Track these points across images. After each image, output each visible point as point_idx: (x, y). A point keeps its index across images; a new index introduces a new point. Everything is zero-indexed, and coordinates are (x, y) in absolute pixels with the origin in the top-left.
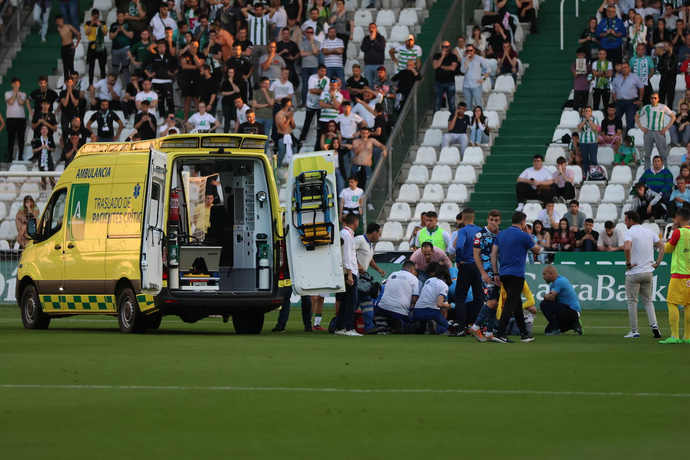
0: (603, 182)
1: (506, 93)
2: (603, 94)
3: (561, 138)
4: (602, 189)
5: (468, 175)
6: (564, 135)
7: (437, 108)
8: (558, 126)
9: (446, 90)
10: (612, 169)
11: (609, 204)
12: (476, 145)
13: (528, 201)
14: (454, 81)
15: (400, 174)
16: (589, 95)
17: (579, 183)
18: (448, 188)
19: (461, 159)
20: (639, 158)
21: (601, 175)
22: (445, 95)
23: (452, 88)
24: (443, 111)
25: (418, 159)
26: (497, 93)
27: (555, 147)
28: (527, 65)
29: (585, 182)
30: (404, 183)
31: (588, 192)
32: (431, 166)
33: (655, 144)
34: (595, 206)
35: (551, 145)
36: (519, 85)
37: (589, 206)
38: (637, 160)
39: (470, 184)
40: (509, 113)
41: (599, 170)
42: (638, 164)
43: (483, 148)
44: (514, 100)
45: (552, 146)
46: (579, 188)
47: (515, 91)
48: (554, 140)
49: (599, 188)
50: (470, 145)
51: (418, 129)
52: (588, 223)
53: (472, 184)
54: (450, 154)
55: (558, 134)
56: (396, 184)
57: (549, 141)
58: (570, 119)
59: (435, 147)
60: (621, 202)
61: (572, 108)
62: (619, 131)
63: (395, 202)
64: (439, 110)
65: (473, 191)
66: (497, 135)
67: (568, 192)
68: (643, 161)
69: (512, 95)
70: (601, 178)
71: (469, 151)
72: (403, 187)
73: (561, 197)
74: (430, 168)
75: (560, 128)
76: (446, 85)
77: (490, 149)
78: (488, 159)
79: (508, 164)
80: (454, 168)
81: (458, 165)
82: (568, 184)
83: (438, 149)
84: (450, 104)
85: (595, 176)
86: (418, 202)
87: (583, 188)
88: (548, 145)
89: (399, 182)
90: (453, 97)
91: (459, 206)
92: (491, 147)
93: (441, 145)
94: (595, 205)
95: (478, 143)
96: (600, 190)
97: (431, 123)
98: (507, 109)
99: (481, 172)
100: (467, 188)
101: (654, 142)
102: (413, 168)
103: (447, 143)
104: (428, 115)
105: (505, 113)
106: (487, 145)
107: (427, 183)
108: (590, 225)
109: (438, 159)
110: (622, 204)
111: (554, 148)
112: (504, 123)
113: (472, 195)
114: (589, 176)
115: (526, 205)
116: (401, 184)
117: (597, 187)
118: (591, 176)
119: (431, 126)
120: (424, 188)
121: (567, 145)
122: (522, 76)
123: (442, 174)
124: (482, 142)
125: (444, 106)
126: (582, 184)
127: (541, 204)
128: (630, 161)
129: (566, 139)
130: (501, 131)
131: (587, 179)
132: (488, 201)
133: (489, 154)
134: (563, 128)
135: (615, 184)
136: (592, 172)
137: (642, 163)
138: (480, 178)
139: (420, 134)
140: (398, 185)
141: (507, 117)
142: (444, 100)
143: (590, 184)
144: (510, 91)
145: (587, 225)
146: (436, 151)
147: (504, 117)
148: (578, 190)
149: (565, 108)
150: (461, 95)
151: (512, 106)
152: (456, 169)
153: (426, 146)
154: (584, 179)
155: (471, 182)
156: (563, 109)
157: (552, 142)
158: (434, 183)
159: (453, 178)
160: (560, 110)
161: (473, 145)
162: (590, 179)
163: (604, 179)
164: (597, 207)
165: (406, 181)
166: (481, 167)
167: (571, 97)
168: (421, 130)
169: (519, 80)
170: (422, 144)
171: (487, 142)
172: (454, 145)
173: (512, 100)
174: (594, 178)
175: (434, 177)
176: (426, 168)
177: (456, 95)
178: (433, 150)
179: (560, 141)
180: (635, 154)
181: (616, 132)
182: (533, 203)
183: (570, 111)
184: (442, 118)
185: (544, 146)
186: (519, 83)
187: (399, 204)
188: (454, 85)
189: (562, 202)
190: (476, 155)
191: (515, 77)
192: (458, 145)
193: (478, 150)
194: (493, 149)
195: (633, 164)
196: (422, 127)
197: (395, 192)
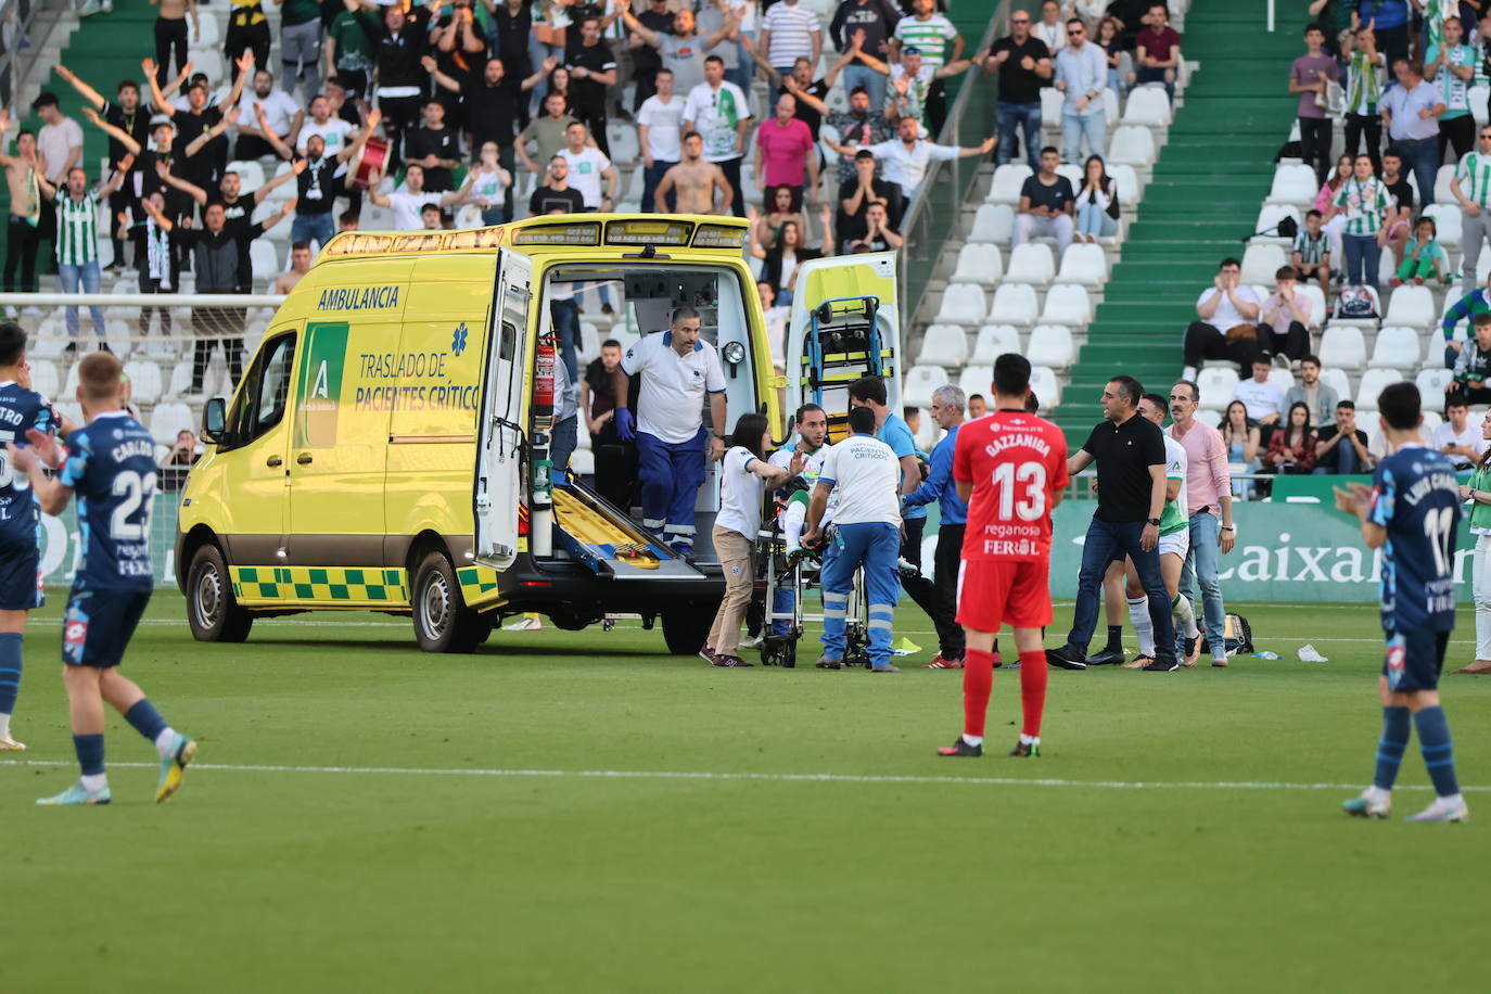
0: (1372, 322)
1: (1152, 127)
2: (1366, 127)
3: (1276, 224)
4: (1371, 336)
5: (1074, 305)
6: (1283, 219)
7: (1002, 159)
8: (1268, 199)
9: (1022, 118)
10: (1390, 293)
11: (1387, 371)
12: (1090, 240)
13: (1206, 363)
14: (1038, 99)
15: (924, 302)
16: (1334, 130)
17: (1318, 324)
18: (1029, 333)
19: (1057, 271)
20: (1448, 270)
21: (1367, 306)
22: (1020, 131)
23: (1034, 114)
24: (1015, 164)
25: (962, 271)
26: (1133, 125)
27: (1264, 244)
28: (1195, 65)
29: (1331, 321)
30: (932, 323)
31: (1339, 344)
32: (992, 286)
33: (1485, 239)
34: (1354, 374)
35: (1253, 239)
36: (1178, 110)
37: (1343, 375)
38: (1443, 273)
39: (1078, 326)
40: (1158, 171)
41: (1362, 295)
42: (1448, 282)
43: (1105, 246)
44: (1170, 140)
45: (1257, 243)
46: (1319, 335)
47: (1169, 122)
48: (1259, 230)
49: (1364, 335)
50: (1076, 240)
51: (960, 205)
52: (1343, 410)
53: (1083, 326)
54: (1032, 259)
55: (1270, 217)
56: (915, 326)
57: (1248, 233)
58: (1294, 183)
59: (998, 245)
60: (1411, 366)
61: (1300, 160)
62: (1405, 209)
63: (913, 364)
64: (1008, 162)
65: (1084, 341)
66: (1134, 218)
67: (1295, 344)
68: (1458, 277)
69: (1165, 130)
70: (1366, 312)
71: (1073, 253)
72: (931, 331)
73: (1281, 355)
74: (990, 290)
75: (1272, 203)
76: (1022, 108)
77: (1119, 248)
78: (1116, 272)
79: (1161, 282)
80: (1042, 290)
81: (1051, 283)
82: (1297, 327)
83: (1006, 248)
84: (1029, 150)
85: (1353, 308)
86: (965, 365)
87: (1328, 334)
88: (1247, 239)
89: (920, 320)
90: (1036, 135)
91: (1057, 375)
92: (1123, 245)
93: (1011, 239)
94: (1356, 373)
95: (1094, 235)
96: (1366, 340)
97: (988, 192)
98: (1154, 161)
99: (1101, 299)
100: (1073, 334)
101: (1485, 234)
102: (950, 291)
103: (1023, 236)
104: (981, 173)
105: (1150, 169)
106: (1112, 240)
107: (984, 323)
108: (1348, 414)
109: (1005, 271)
110: (1413, 370)
111: (1260, 247)
112: (1149, 191)
113: (1083, 349)
114: (1341, 310)
115: (1203, 374)
116: (926, 326)
117: (1359, 334)
118: (1344, 309)
119: (987, 199)
120: (976, 333)
121: (1289, 240)
122: (1185, 90)
123: (1014, 302)
124: (1102, 234)
125: (1015, 154)
126: (1325, 325)
127: (1237, 370)
128: (1431, 275)
129: (1287, 228)
130: (1142, 210)
131: (1336, 314)
132: (1119, 364)
133: (1117, 259)
134: (1280, 204)
135: (1398, 326)
136: (1346, 300)
137: (1455, 280)
138: (1101, 312)
139: (963, 216)
140: (919, 328)
141: (1154, 179)
142: (1015, 142)
143: (1343, 327)
144: (1160, 122)
145: (1341, 414)
146: (1002, 252)
147: (1149, 179)
148: (1317, 340)
149: (1283, 160)
150: (1057, 132)
151: (1165, 153)
152: (1046, 292)
153: (980, 242)
154: (1329, 315)
155: (1080, 322)
156: (1278, 161)
157: (1255, 235)
158: (999, 324)
159: (1041, 311)
160: (1269, 163)
161: (1084, 238)
162: (1342, 316)
163: (1374, 315)
164: (1359, 377)
165: (937, 319)
166: (1101, 288)
167: (1296, 135)
168: (967, 207)
169: (1179, 97)
170: (969, 238)
171: (1113, 233)
172: (1040, 239)
173: (1164, 141)
174: (1349, 313)
175: (999, 311)
176: (980, 290)
177: (1044, 131)
178: (995, 249)
179: (1275, 232)
180: (1439, 259)
181: (1399, 212)
182: (1218, 367)
183: (1295, 165)
184: (1010, 178)
185: (1238, 242)
186: (1179, 103)
187: (924, 368)
188: (1039, 107)
189: (1283, 365)
190: (1090, 263)
191: (1170, 91)
192: (1051, 239)
193: (1094, 251)
194: (1125, 250)
195: (1433, 282)
196: (969, 200)
197: (913, 343)
